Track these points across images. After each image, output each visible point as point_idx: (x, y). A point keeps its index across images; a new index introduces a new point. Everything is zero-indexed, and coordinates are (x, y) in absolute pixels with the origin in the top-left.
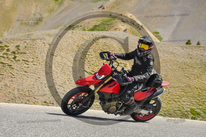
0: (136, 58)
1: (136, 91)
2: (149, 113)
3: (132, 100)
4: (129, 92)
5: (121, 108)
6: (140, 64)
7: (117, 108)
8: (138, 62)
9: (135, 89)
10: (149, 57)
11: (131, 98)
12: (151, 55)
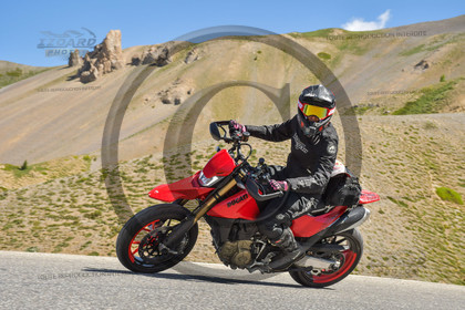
0: (296, 137)
1: (297, 214)
2: (332, 266)
3: (287, 236)
4: (281, 217)
5: (264, 255)
6: (305, 151)
7: (253, 256)
8: (301, 146)
9: (294, 211)
10: (324, 134)
11: (286, 231)
12: (329, 130)
